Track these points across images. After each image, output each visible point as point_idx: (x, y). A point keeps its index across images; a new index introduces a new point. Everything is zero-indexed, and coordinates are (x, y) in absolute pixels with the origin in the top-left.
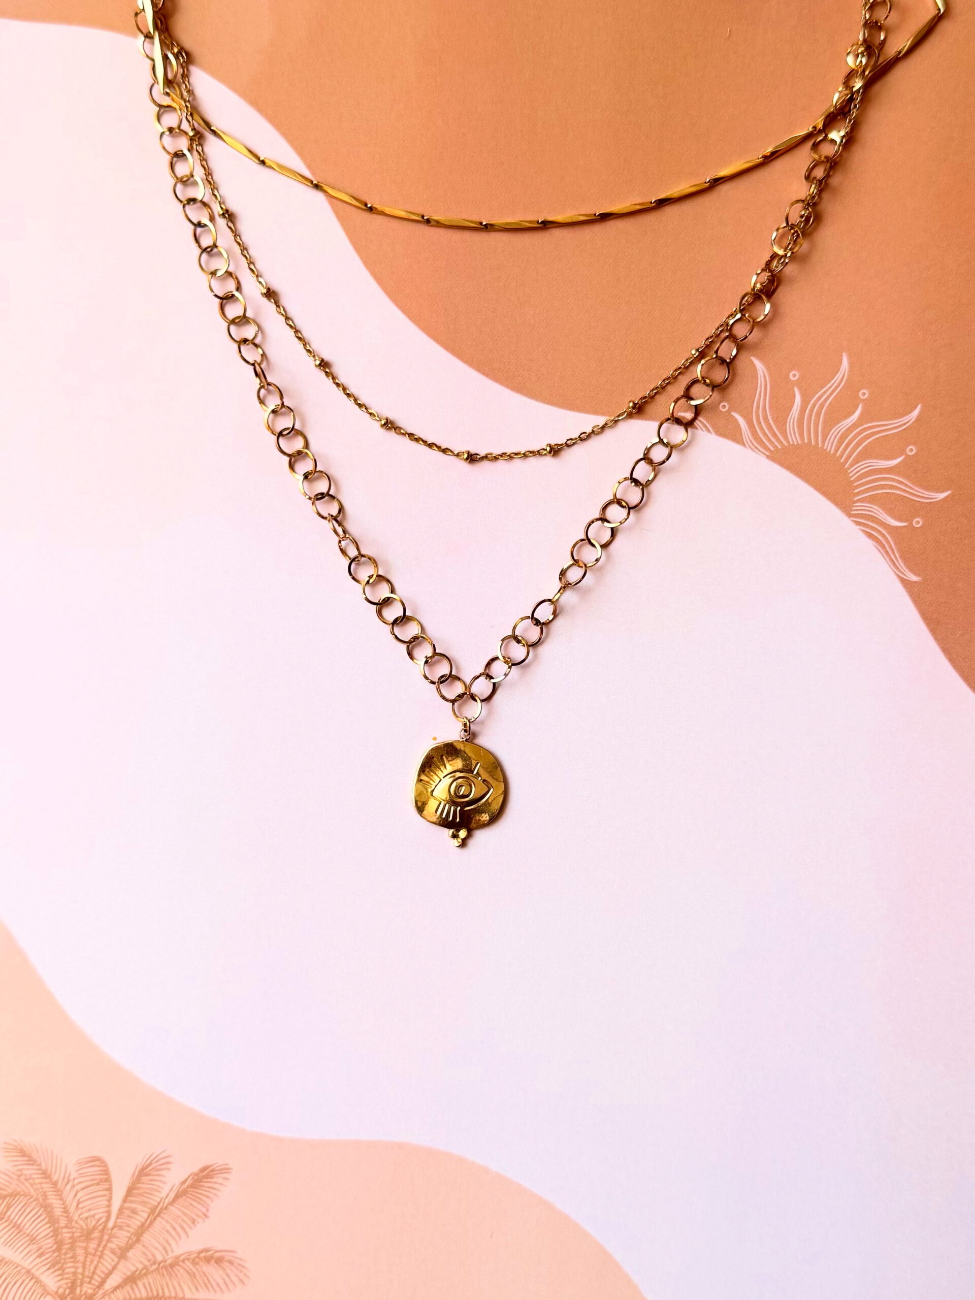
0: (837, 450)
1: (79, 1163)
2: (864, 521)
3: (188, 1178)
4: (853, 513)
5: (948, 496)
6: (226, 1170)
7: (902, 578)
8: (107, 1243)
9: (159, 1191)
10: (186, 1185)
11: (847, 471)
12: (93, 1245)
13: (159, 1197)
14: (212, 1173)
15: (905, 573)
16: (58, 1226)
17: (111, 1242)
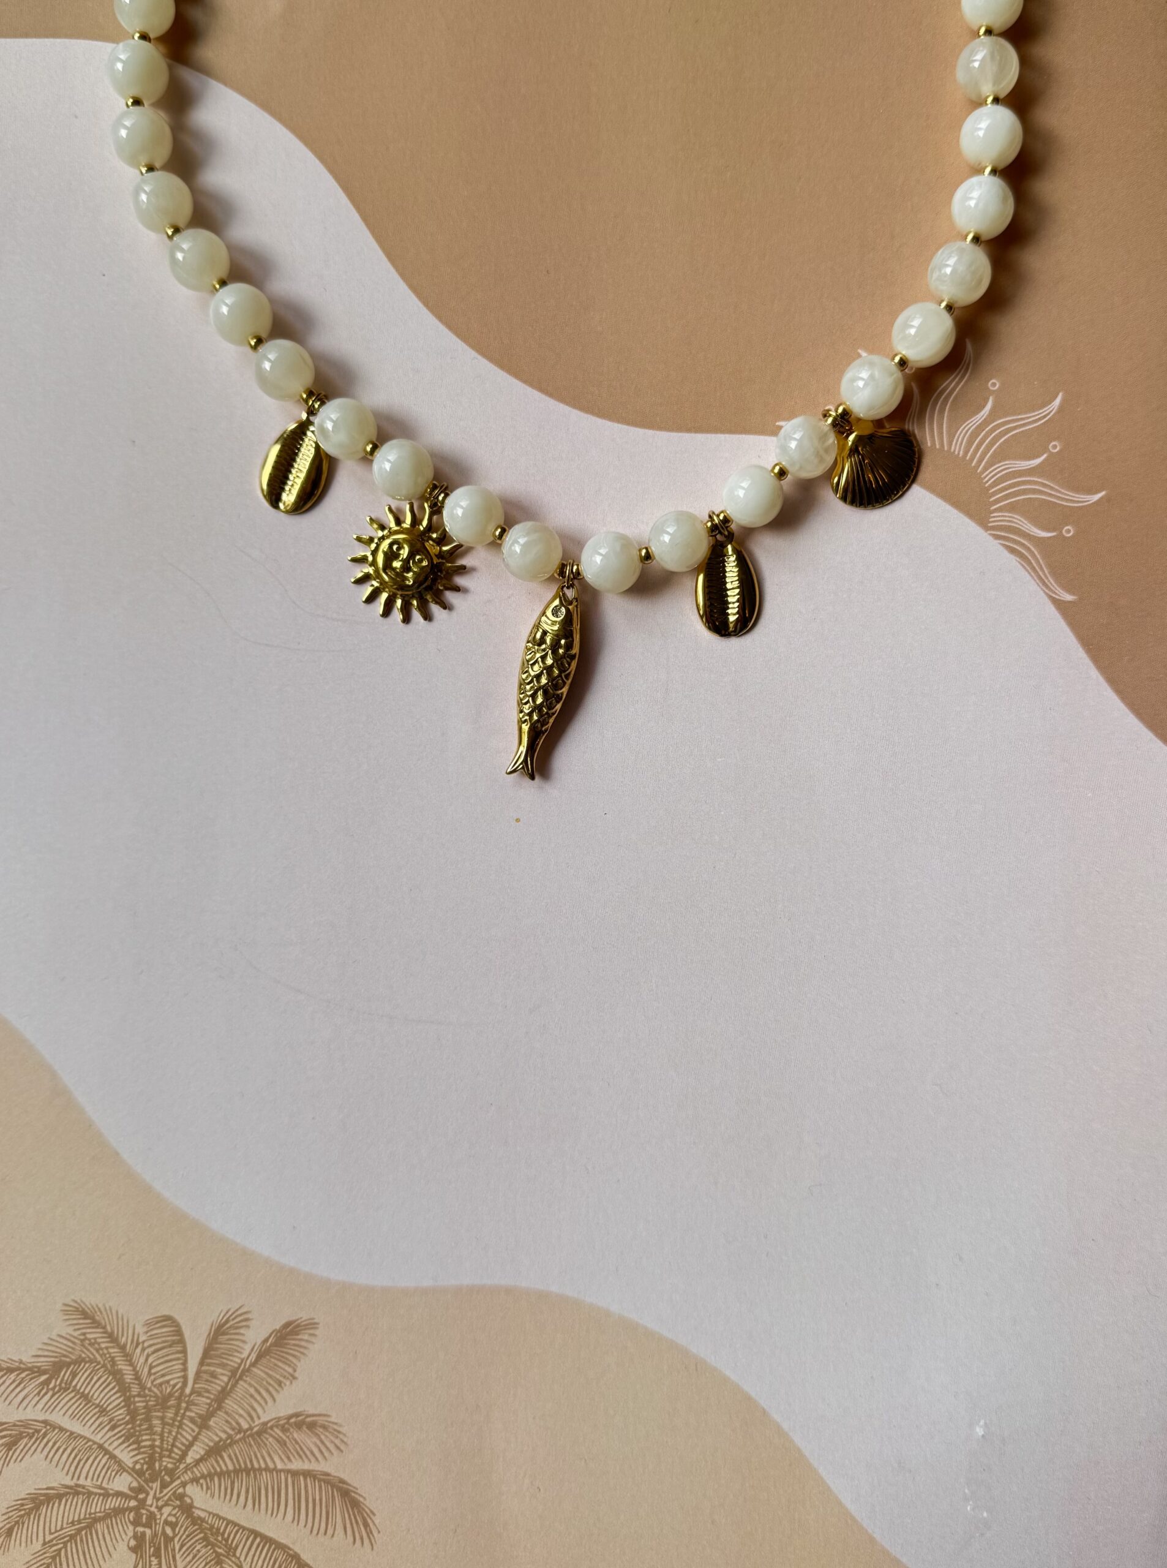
0: (966, 453)
1: (147, 1324)
2: (1003, 533)
3: (270, 1336)
4: (990, 525)
5: (1102, 498)
6: (312, 1325)
7: (1054, 598)
8: (185, 1413)
9: (238, 1352)
10: (268, 1344)
11: (980, 477)
12: (170, 1414)
13: (239, 1358)
14: (297, 1329)
15: (1057, 592)
16: (130, 1393)
17: (191, 1411)
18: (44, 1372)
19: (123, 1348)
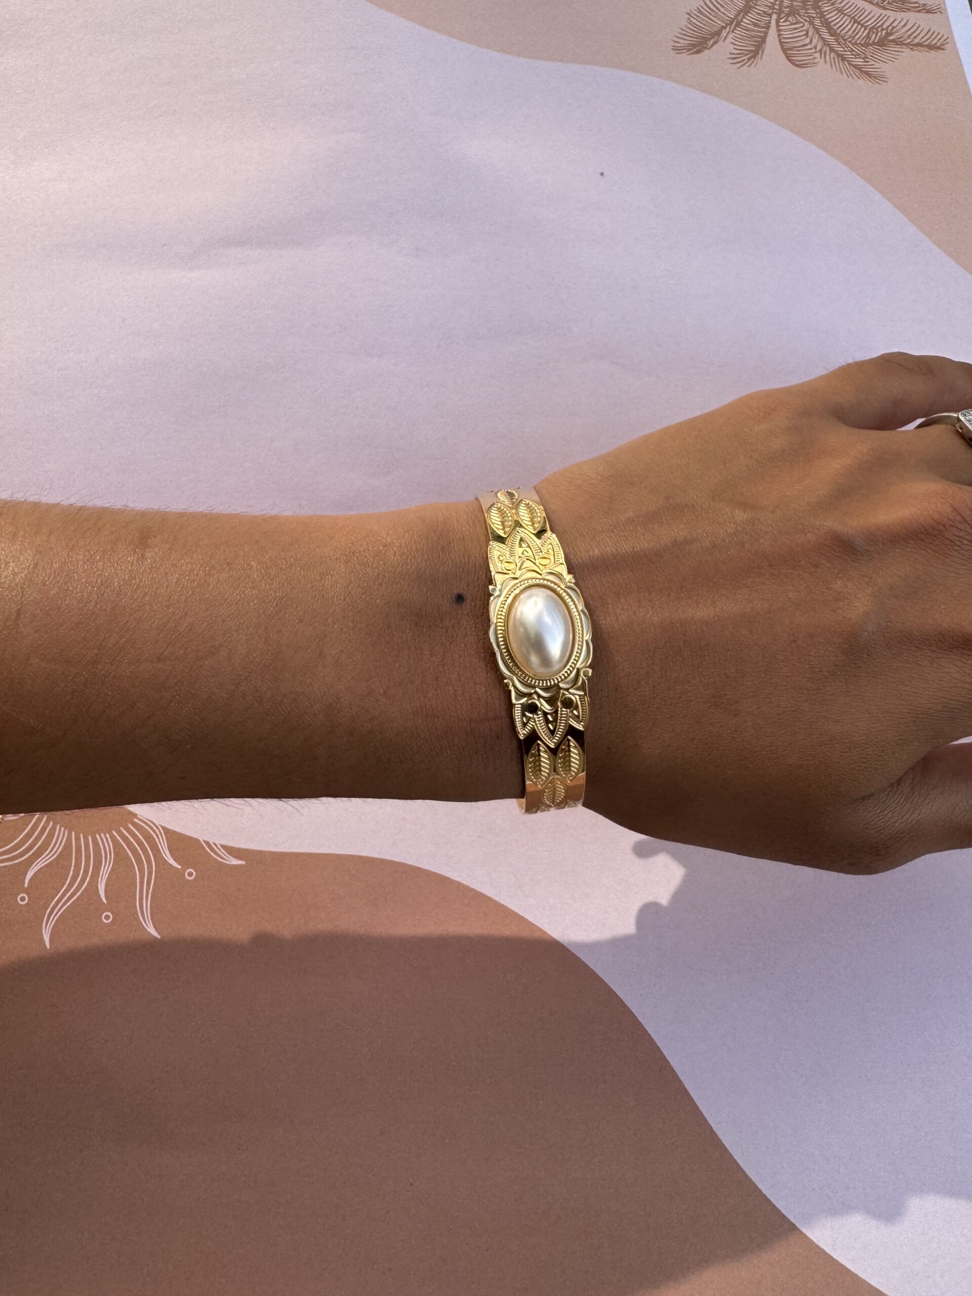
1: (816, 64)
6: (678, 49)
9: (737, 38)
10: (713, 40)
13: (736, 33)
14: (690, 47)
16: (821, 20)
18: (893, 41)
19: (832, 50)
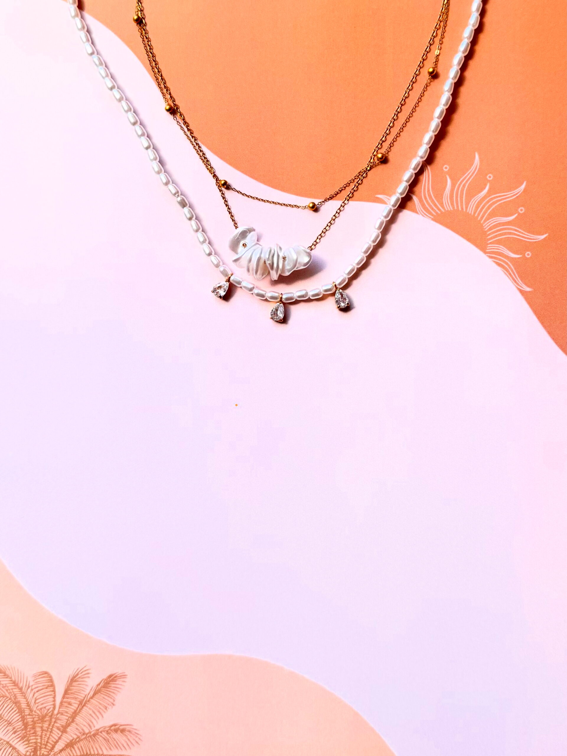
0: (475, 213)
1: (34, 676)
2: (494, 256)
3: (101, 682)
4: (487, 251)
5: (546, 237)
6: (124, 676)
7: (520, 289)
8: (54, 724)
9: (84, 691)
10: (100, 686)
11: (482, 226)
12: (46, 725)
13: (84, 694)
14: (115, 678)
15: (522, 286)
16: (24, 714)
17: (57, 723)
19: (21, 689)
